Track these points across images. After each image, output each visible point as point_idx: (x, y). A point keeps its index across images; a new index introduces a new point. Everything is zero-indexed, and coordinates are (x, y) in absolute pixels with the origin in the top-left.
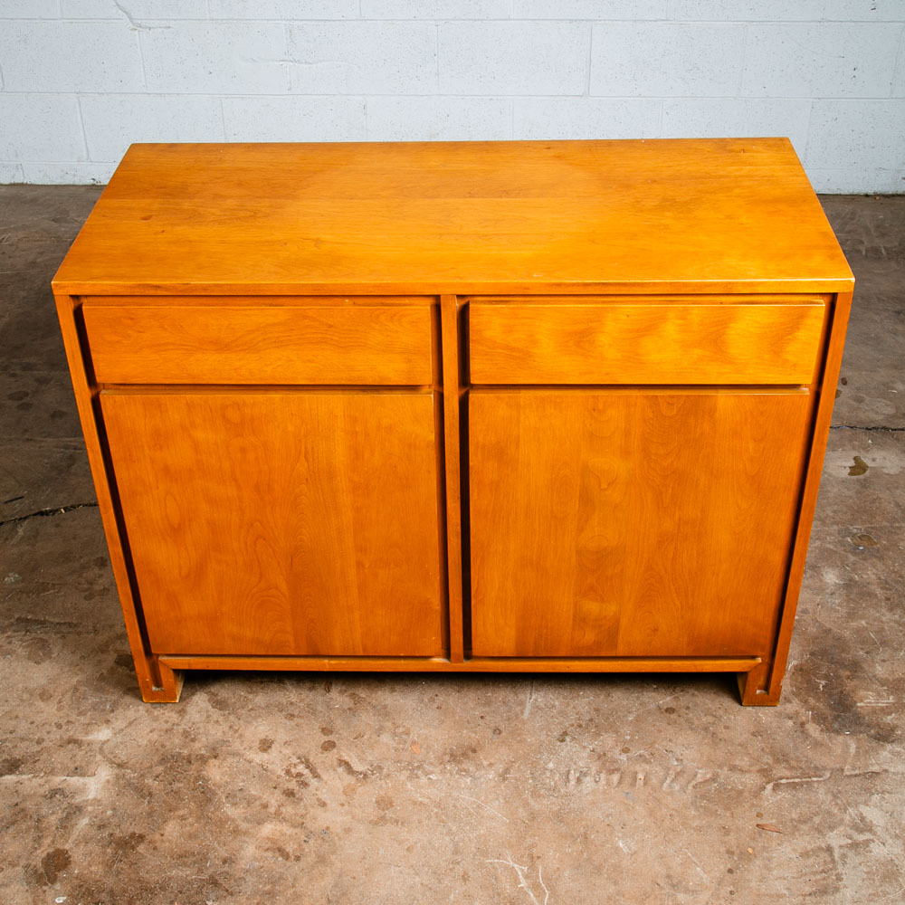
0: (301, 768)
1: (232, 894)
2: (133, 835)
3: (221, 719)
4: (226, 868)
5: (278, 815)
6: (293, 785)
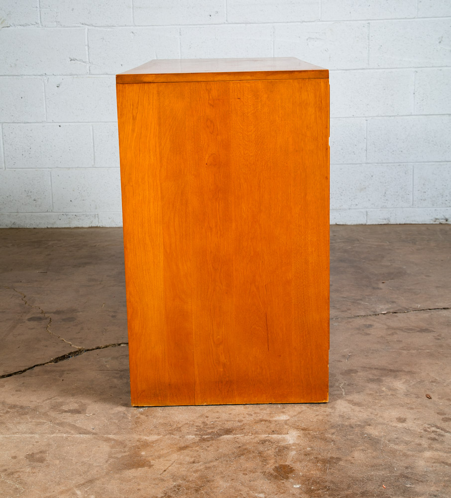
0: (433, 429)
1: (422, 481)
2: (332, 458)
3: (362, 410)
4: (409, 470)
5: (430, 448)
6: (433, 435)
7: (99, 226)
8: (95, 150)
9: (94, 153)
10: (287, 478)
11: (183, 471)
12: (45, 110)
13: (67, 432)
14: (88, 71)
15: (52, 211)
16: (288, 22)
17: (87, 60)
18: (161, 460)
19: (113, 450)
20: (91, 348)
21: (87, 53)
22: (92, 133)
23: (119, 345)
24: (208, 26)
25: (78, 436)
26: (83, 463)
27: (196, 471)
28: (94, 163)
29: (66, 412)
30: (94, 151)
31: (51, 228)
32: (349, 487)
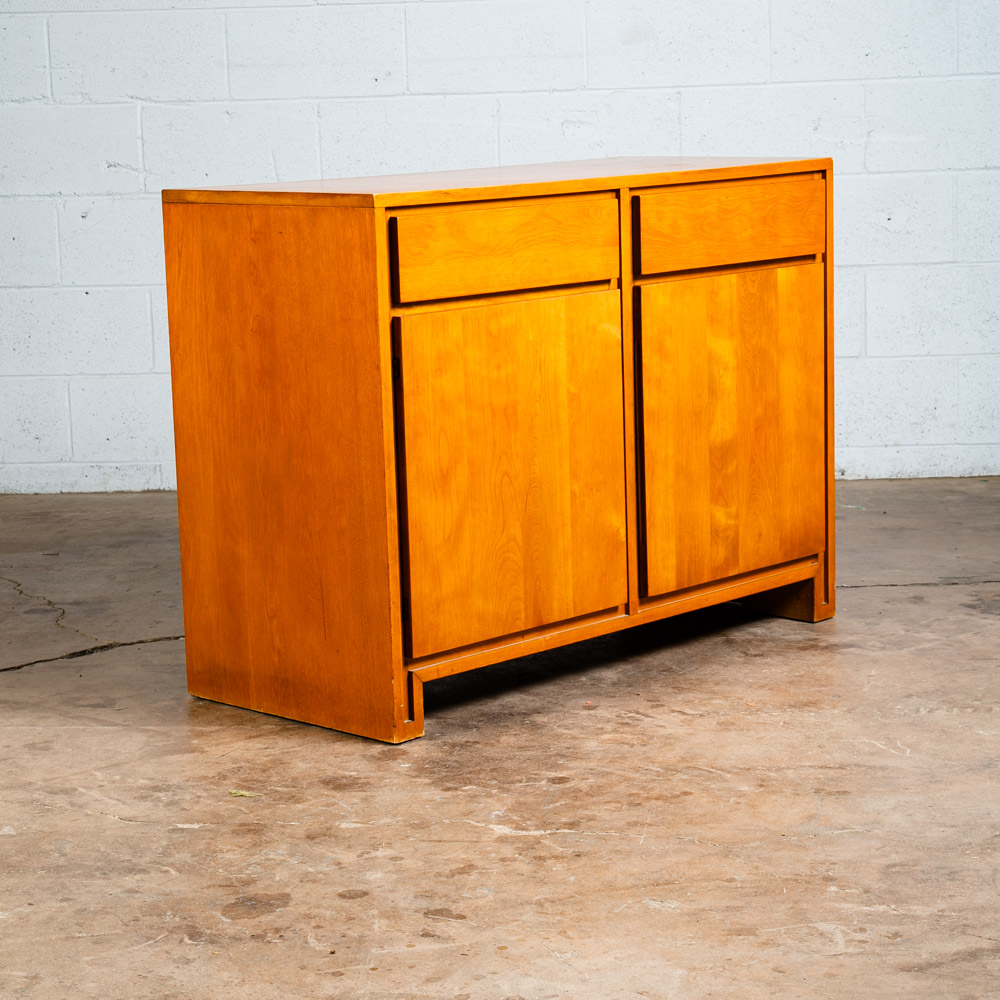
7: (162, 488)
8: (156, 340)
9: (153, 344)
10: (395, 759)
11: (249, 755)
12: (58, 263)
13: (85, 724)
14: (143, 187)
15: (70, 461)
16: (524, 92)
17: (141, 166)
18: (220, 747)
19: (151, 740)
20: (129, 642)
21: (140, 153)
22: (149, 307)
23: (178, 638)
24: (373, 99)
25: (101, 728)
26: (107, 751)
27: (269, 756)
28: (154, 364)
29: (84, 706)
30: (153, 340)
31: (69, 493)
32: (479, 764)
